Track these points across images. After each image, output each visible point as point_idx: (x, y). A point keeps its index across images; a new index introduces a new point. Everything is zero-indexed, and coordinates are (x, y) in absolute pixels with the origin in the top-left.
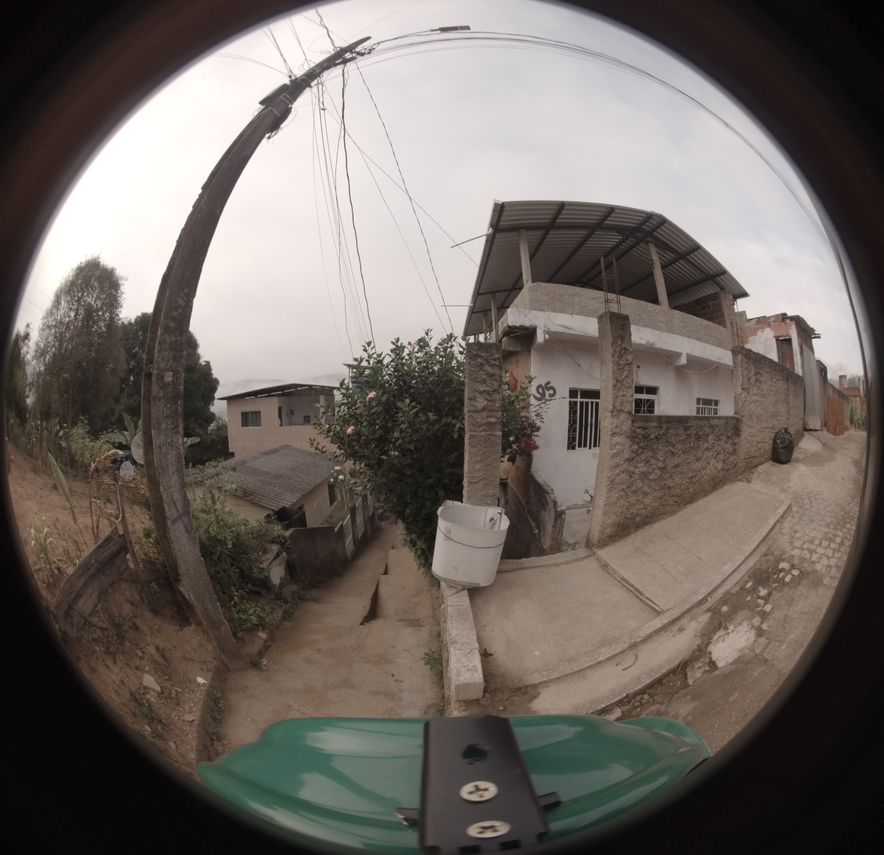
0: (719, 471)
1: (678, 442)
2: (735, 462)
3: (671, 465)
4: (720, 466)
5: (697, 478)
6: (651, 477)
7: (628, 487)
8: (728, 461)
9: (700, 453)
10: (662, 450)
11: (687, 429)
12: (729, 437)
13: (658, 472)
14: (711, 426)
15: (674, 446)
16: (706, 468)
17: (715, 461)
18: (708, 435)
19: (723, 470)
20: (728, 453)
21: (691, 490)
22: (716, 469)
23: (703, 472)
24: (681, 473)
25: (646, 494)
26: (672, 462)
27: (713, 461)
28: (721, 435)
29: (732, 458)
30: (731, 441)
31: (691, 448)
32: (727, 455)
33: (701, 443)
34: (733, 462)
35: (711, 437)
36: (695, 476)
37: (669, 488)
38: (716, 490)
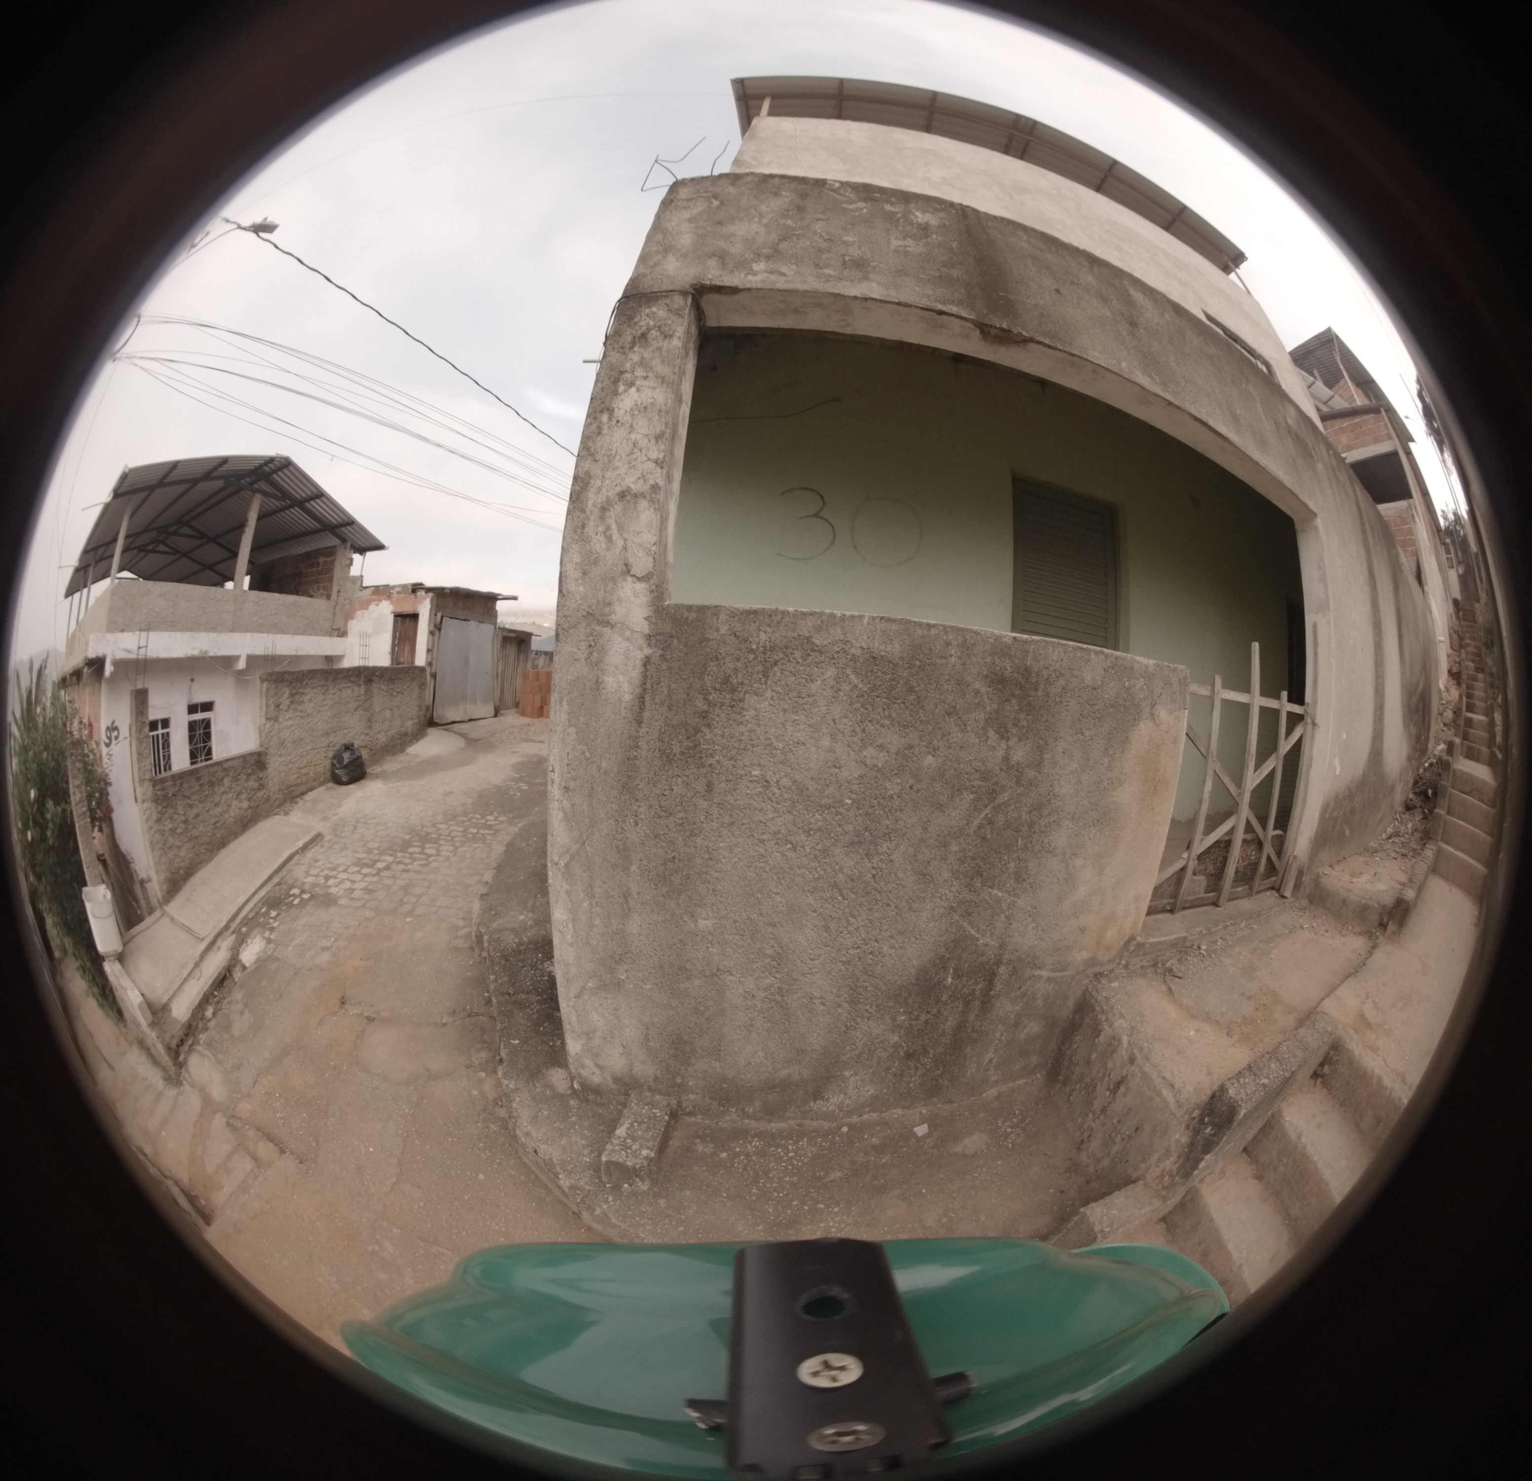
0: (246, 810)
1: (193, 794)
2: (265, 796)
3: (192, 816)
4: (245, 804)
5: (221, 823)
6: (179, 831)
7: (164, 844)
8: (255, 797)
9: (217, 799)
10: (180, 804)
11: (198, 779)
12: (249, 775)
13: (182, 825)
14: (225, 770)
15: (189, 798)
16: (227, 811)
17: (237, 802)
18: (222, 779)
19: (250, 807)
20: (252, 790)
21: (218, 835)
22: (240, 809)
23: (227, 815)
24: (203, 821)
25: (179, 847)
26: (192, 813)
27: (235, 803)
28: (239, 775)
29: (260, 794)
30: (253, 777)
31: (206, 796)
32: (252, 793)
33: (216, 788)
34: (262, 797)
35: (227, 781)
36: (217, 822)
37: (196, 838)
38: (249, 829)
